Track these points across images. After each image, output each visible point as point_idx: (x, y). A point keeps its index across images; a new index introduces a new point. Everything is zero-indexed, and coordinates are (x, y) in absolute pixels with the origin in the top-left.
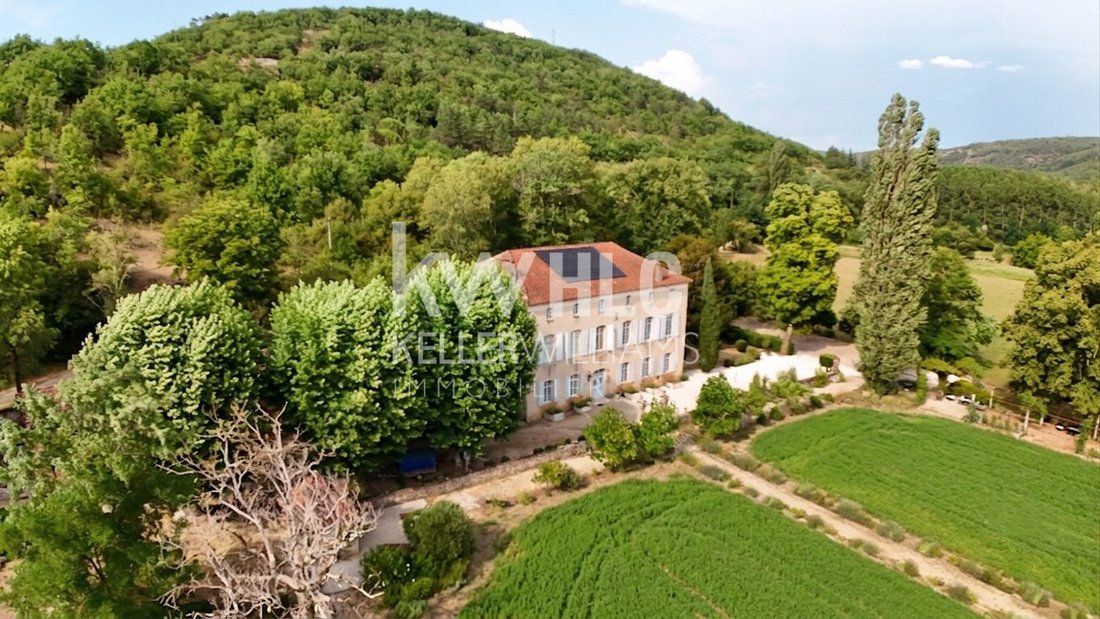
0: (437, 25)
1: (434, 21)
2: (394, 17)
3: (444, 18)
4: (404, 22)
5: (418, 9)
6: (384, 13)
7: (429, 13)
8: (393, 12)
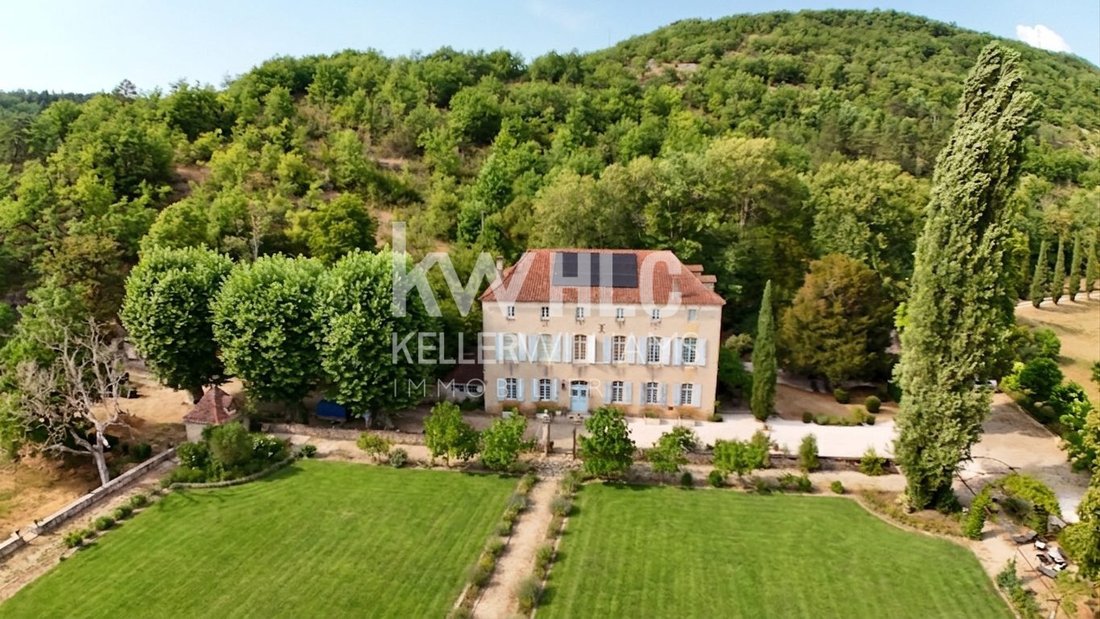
0: (900, 25)
1: (897, 21)
2: (852, 18)
3: (910, 18)
4: (862, 23)
5: (883, 9)
6: (842, 15)
7: (894, 14)
8: (851, 13)
